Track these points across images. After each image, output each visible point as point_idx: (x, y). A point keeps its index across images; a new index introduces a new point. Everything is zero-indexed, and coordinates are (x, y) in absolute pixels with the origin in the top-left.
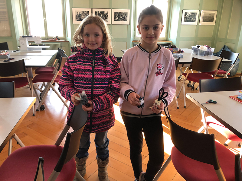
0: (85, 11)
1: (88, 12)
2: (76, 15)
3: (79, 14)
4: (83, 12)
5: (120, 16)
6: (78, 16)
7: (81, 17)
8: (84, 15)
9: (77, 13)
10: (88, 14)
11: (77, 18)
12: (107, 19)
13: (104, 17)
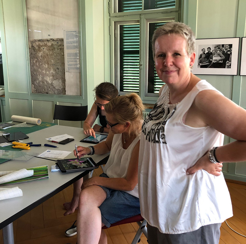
0: (223, 45)
1: (231, 46)
2: (201, 55)
3: (206, 52)
4: (218, 47)
6: (203, 56)
7: (211, 60)
8: (219, 55)
9: (202, 50)
10: (230, 51)
11: (201, 62)
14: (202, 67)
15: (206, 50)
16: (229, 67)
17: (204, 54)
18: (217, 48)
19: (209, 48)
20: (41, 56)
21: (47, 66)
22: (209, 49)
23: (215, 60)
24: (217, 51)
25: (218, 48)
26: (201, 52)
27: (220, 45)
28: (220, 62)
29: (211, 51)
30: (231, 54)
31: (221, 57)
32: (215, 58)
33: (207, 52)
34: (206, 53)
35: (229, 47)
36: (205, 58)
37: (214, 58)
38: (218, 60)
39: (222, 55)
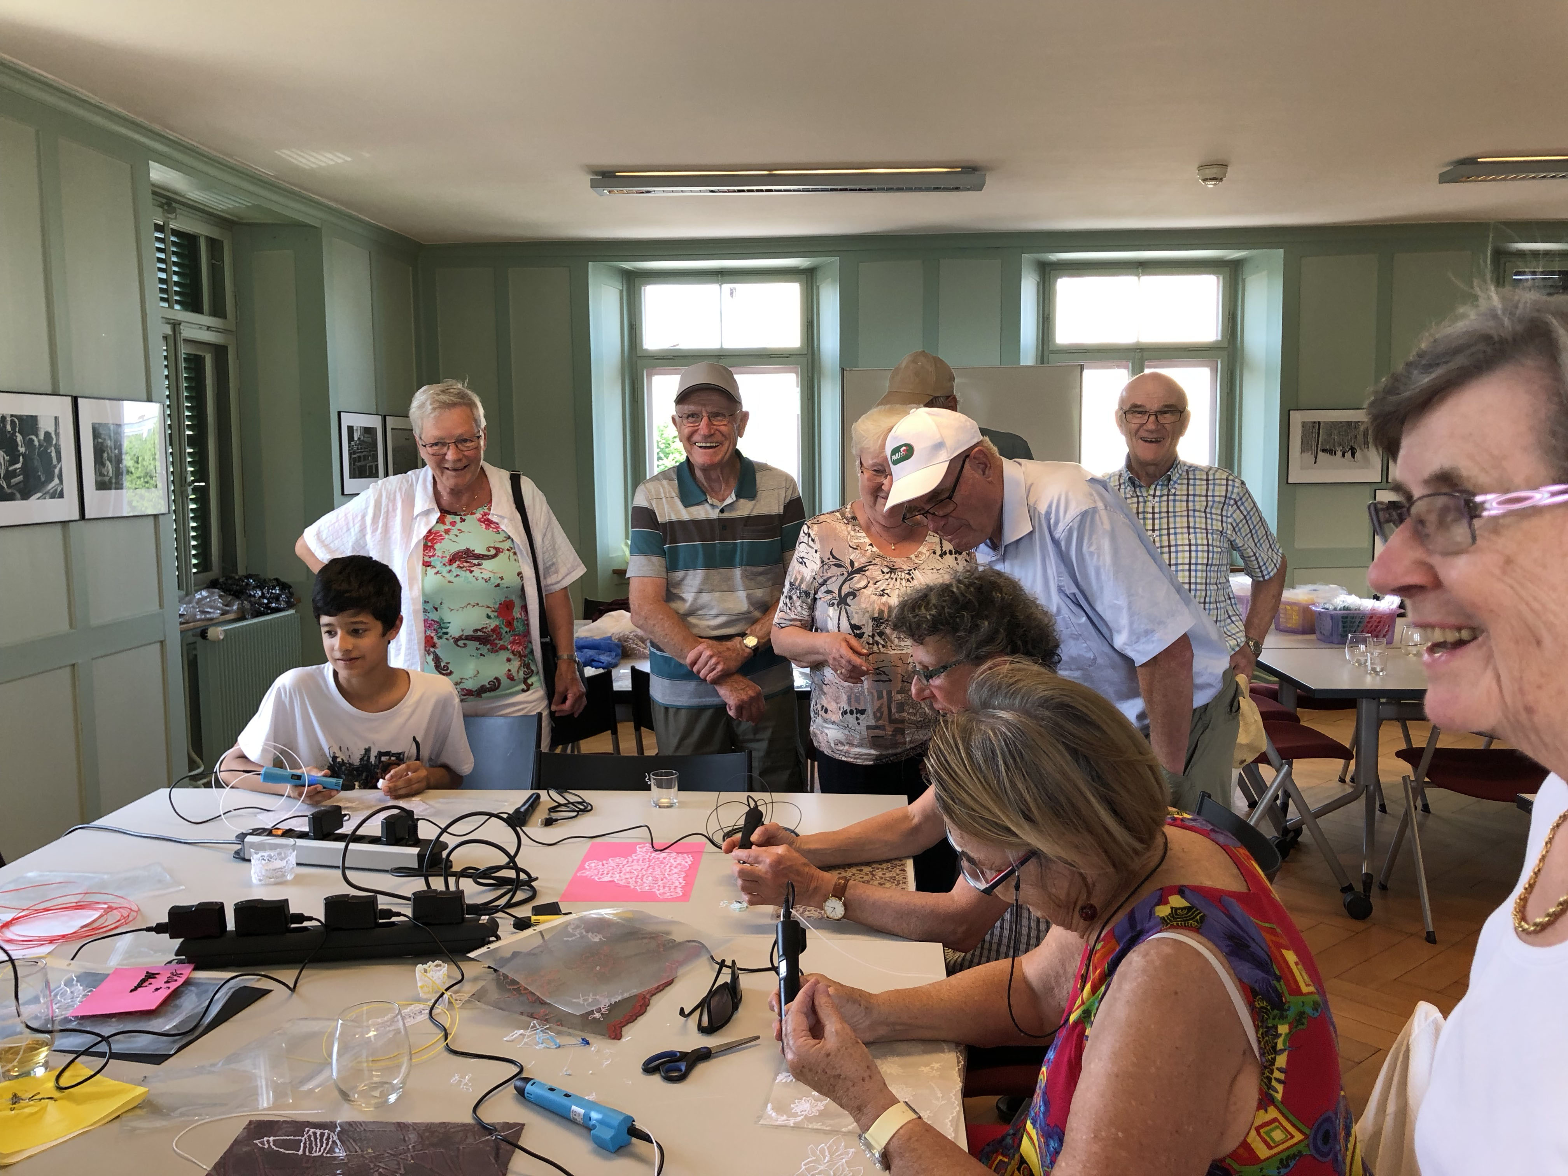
12: (56, 481)
13: (36, 463)
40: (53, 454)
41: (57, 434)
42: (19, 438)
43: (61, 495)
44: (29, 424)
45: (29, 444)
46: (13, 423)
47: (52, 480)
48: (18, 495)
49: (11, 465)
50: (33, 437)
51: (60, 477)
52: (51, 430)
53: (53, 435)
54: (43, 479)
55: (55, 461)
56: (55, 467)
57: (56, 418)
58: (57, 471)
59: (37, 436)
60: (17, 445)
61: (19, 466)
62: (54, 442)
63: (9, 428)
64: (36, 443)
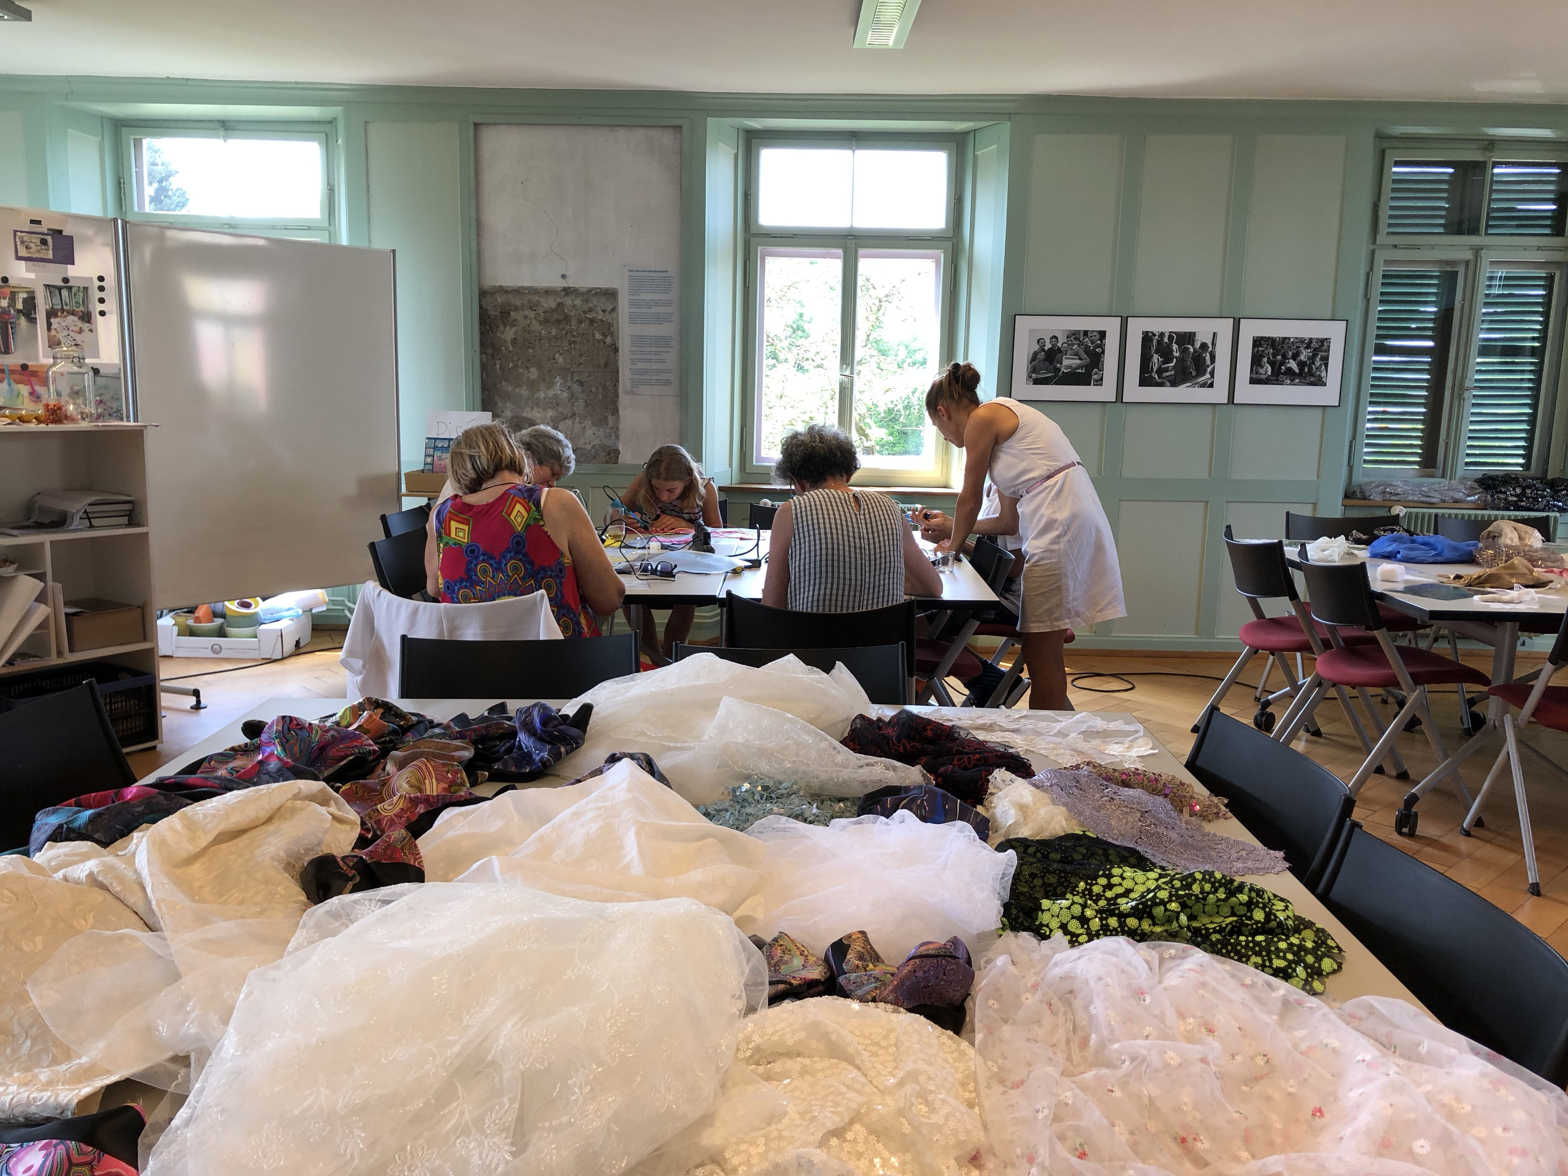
0: (1086, 333)
2: (1035, 354)
4: (1074, 335)
5: (1284, 357)
6: (1041, 356)
7: (1058, 365)
8: (1076, 354)
9: (1038, 341)
10: (1102, 346)
11: (1034, 370)
12: (1208, 376)
13: (1189, 363)
14: (1036, 382)
15: (1048, 341)
16: (1099, 382)
17: (1043, 350)
18: (1072, 339)
19: (1055, 337)
20: (514, 341)
21: (534, 373)
22: (1054, 340)
23: (1067, 367)
24: (1073, 345)
25: (1075, 339)
26: (1036, 347)
27: (1079, 332)
28: (1080, 371)
29: (1059, 345)
30: (1103, 352)
31: (1080, 359)
32: (1068, 362)
33: (1050, 346)
34: (1046, 348)
35: (1098, 337)
36: (1044, 360)
37: (1066, 362)
38: (1074, 366)
39: (1084, 356)
40: (1208, 358)
41: (1214, 344)
42: (1175, 347)
43: (1211, 385)
44: (1187, 338)
45: (1184, 351)
46: (1171, 338)
47: (1204, 374)
48: (1168, 384)
49: (1164, 363)
50: (1189, 346)
51: (1212, 374)
52: (1209, 342)
53: (1210, 345)
54: (1194, 374)
55: (1208, 362)
56: (1208, 366)
57: (1214, 333)
58: (1209, 369)
59: (1193, 345)
60: (1172, 351)
61: (1173, 364)
62: (1210, 349)
63: (1166, 340)
64: (1192, 350)
